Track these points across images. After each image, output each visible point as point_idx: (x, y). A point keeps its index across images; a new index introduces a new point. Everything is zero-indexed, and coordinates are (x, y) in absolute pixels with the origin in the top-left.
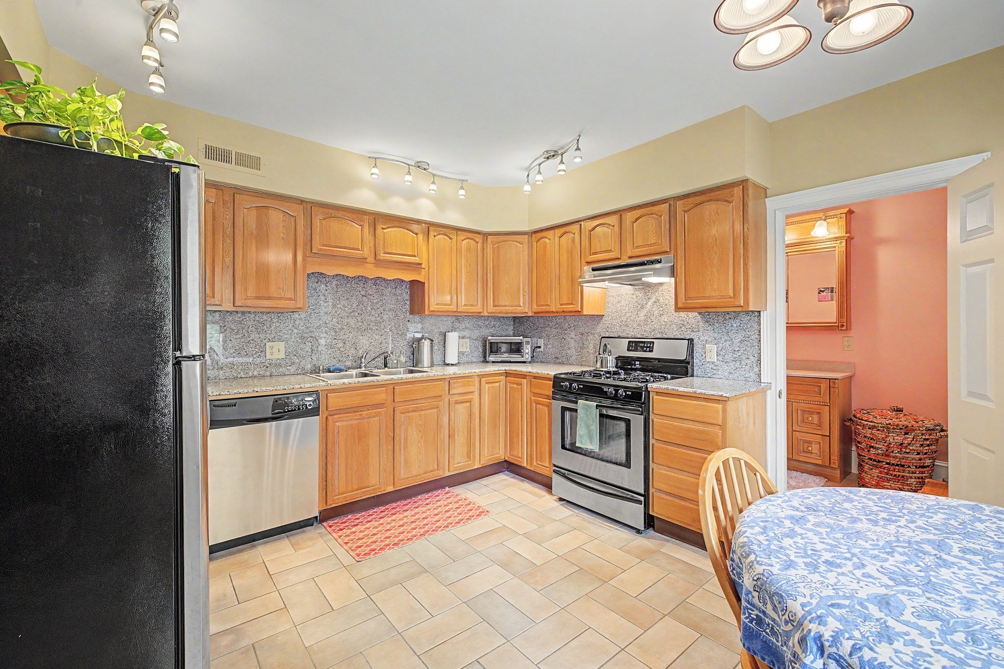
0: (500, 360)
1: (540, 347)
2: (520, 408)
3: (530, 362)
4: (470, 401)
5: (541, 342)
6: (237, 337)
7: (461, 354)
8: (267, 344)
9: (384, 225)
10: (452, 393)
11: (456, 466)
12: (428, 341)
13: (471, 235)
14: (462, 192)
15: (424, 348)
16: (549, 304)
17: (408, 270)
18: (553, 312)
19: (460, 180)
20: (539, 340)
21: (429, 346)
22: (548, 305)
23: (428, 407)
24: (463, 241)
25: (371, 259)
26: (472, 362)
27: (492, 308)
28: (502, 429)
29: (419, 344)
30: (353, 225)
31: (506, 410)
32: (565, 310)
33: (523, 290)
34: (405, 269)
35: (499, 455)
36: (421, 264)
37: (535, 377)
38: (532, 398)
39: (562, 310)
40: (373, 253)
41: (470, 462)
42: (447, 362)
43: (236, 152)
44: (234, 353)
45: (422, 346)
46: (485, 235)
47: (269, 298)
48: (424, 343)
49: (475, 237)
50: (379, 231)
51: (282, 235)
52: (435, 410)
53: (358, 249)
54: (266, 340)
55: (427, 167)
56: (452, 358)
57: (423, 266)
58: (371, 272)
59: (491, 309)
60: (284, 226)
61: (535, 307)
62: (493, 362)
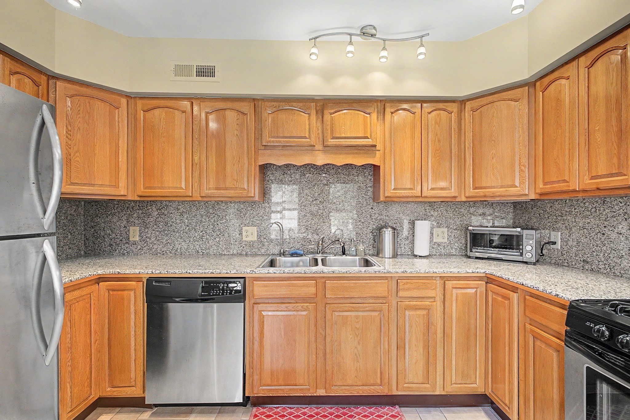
0: (486, 256)
1: (554, 243)
2: (507, 335)
3: (534, 264)
4: (428, 309)
5: (556, 236)
6: (221, 222)
7: (433, 244)
8: (243, 228)
9: (332, 109)
10: (400, 296)
11: (406, 385)
12: (390, 229)
13: (441, 105)
14: (422, 50)
15: (385, 236)
16: (566, 178)
17: (360, 154)
18: (574, 191)
19: (418, 37)
20: (552, 233)
21: (391, 235)
22: (565, 181)
23: (367, 309)
24: (430, 113)
25: (319, 147)
26: (450, 255)
27: (471, 190)
28: (480, 352)
29: (380, 232)
30: (301, 115)
31: (487, 328)
32: (601, 186)
33: (520, 164)
34: (356, 153)
35: (475, 385)
36: (375, 146)
37: (532, 295)
38: (528, 326)
39: (594, 187)
40: (321, 139)
41: (427, 386)
42: (416, 253)
43: (197, 66)
44: (220, 234)
45: (383, 235)
46: (462, 102)
47: (226, 189)
48: (385, 232)
49: (446, 106)
50: (327, 117)
51: (236, 132)
52: (376, 314)
53: (305, 138)
54: (242, 225)
55: (373, 31)
56: (422, 248)
57: (378, 148)
58: (321, 160)
59: (470, 192)
60: (237, 124)
61: (541, 186)
62: (477, 258)
